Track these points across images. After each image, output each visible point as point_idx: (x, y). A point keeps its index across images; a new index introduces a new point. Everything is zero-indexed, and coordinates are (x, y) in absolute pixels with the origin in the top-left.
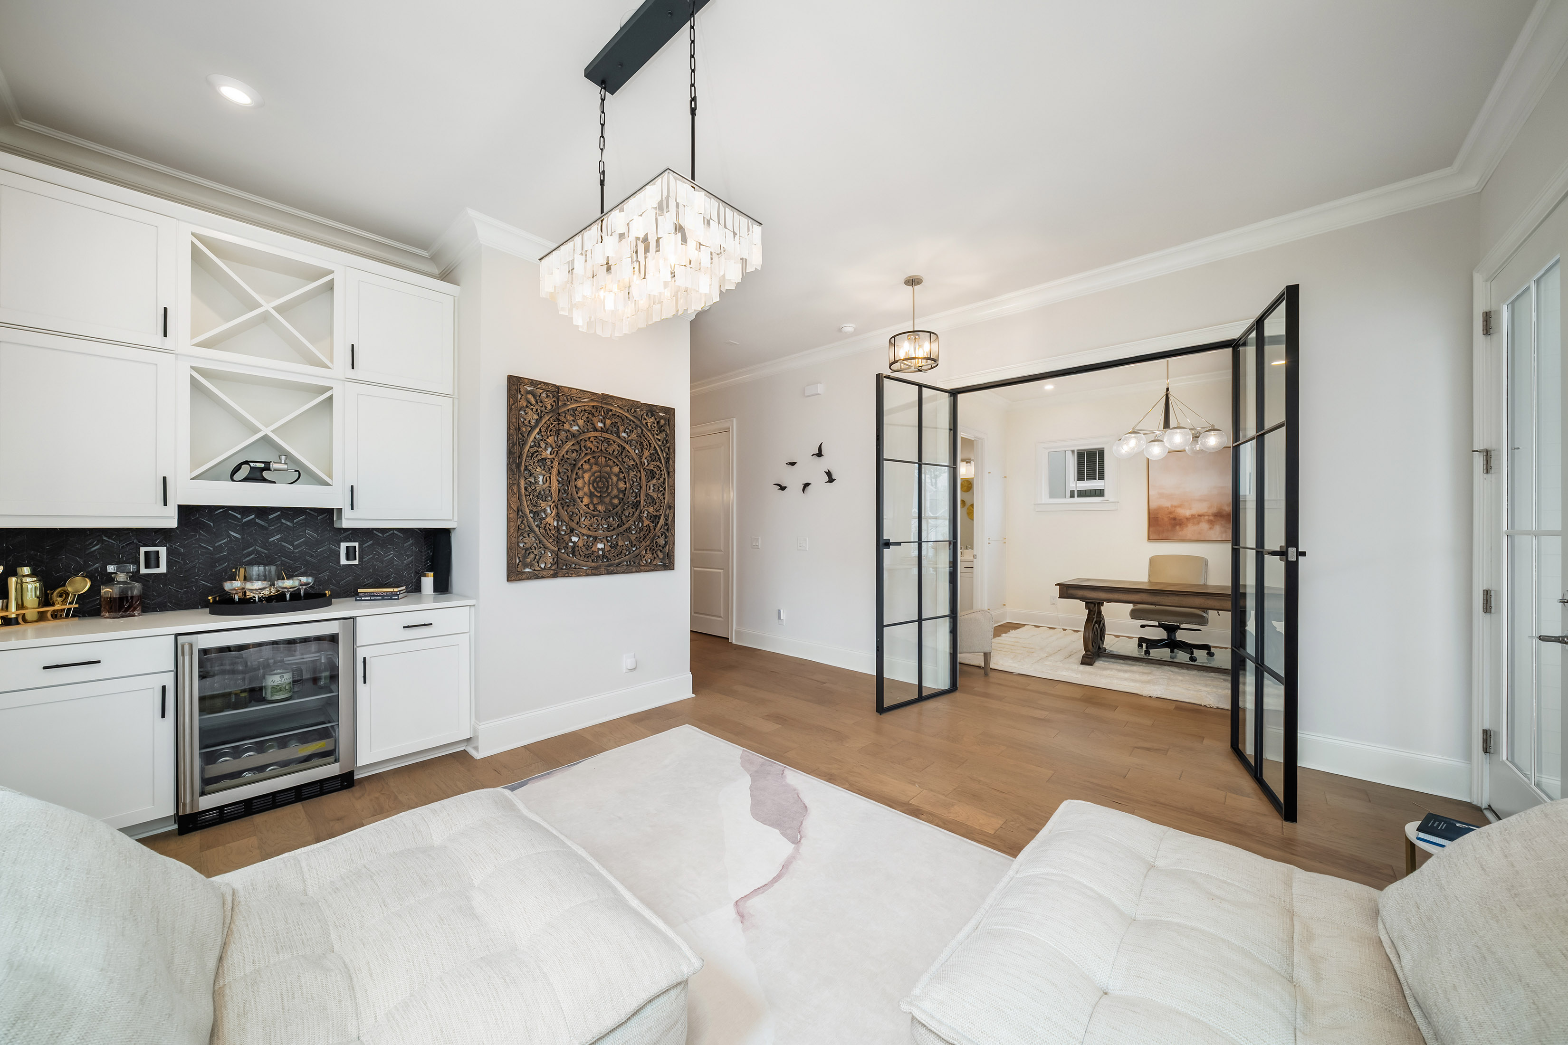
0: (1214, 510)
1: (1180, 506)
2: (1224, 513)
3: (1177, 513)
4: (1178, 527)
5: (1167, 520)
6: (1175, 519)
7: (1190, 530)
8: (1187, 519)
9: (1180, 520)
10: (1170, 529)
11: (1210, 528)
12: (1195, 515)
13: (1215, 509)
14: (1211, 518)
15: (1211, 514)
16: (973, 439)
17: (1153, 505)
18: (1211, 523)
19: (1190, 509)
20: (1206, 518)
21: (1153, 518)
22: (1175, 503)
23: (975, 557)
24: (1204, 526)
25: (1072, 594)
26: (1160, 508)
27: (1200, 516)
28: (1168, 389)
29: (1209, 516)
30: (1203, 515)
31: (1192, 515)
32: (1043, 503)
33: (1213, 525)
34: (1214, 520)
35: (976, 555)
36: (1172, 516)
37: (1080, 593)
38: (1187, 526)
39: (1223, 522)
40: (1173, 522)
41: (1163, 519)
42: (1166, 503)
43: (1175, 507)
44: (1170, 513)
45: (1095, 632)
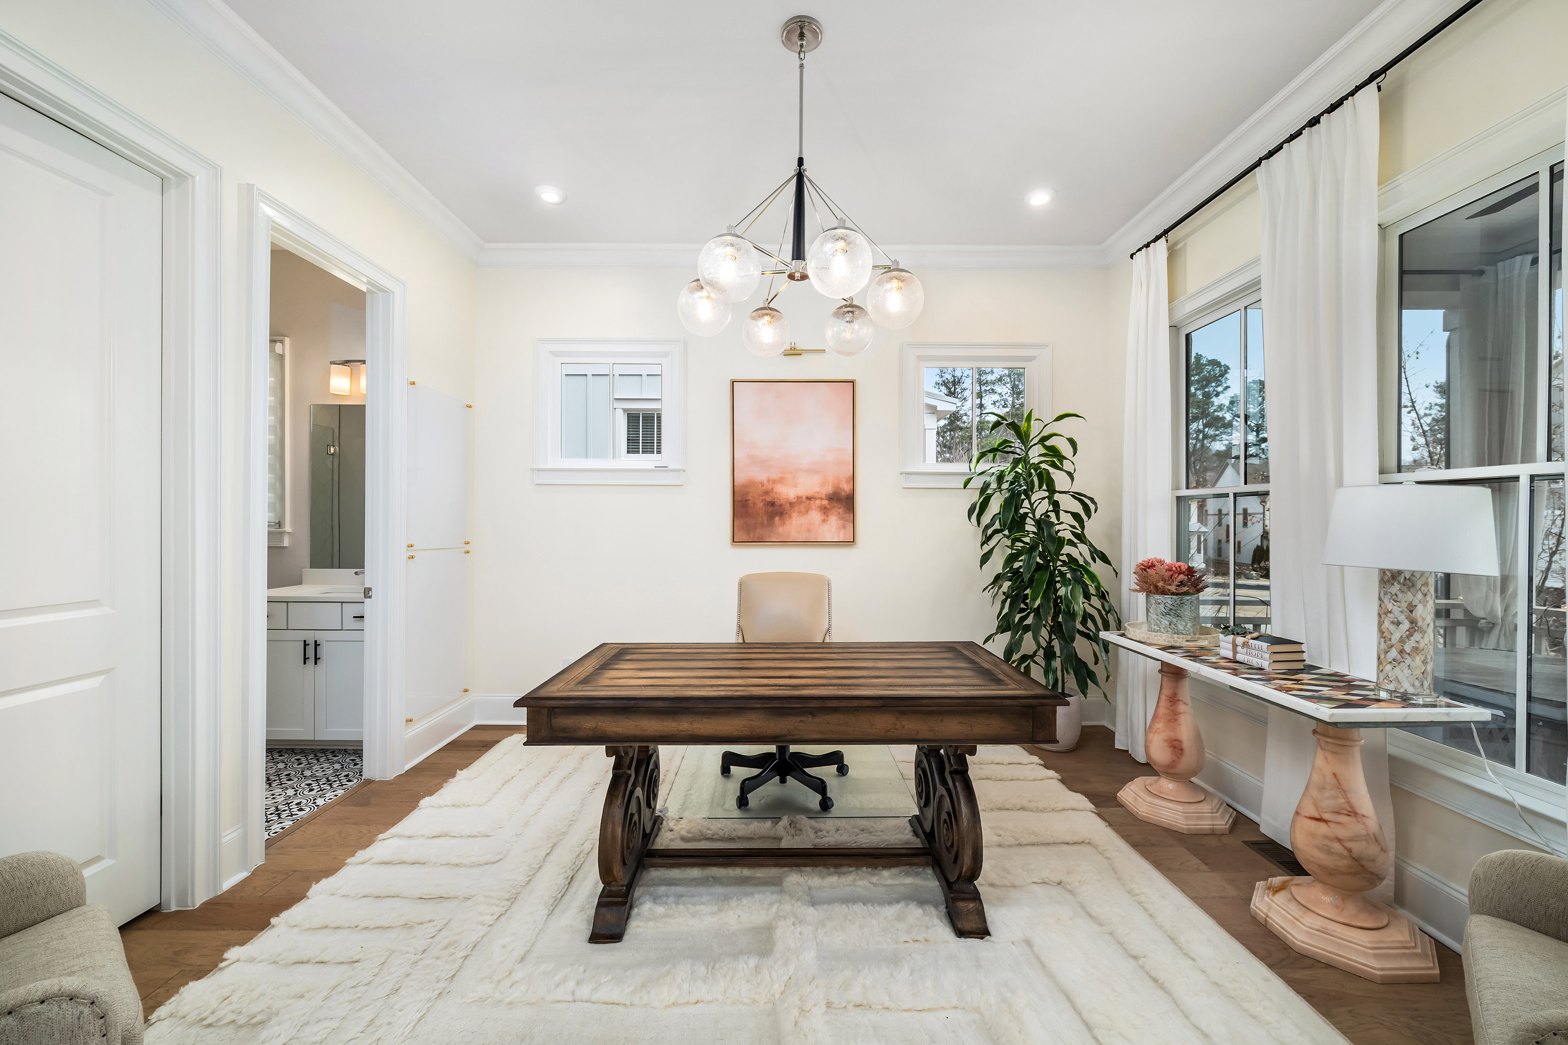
0: (829, 489)
1: (781, 480)
2: (843, 494)
3: (776, 493)
4: (777, 519)
5: (761, 505)
6: (772, 504)
7: (794, 525)
8: (791, 504)
9: (781, 505)
10: (765, 522)
11: (824, 521)
12: (802, 497)
13: (830, 487)
14: (825, 502)
15: (824, 497)
16: (364, 288)
17: (741, 478)
18: (825, 510)
19: (796, 486)
20: (818, 502)
21: (740, 501)
22: (773, 476)
23: (367, 593)
24: (815, 516)
25: (564, 730)
26: (750, 484)
27: (809, 499)
28: (801, 161)
29: (821, 499)
30: (813, 498)
31: (798, 498)
32: (549, 466)
33: (828, 516)
34: (828, 507)
35: (370, 589)
36: (768, 499)
37: (588, 723)
38: (790, 517)
39: (840, 511)
40: (770, 509)
41: (754, 503)
42: (760, 475)
43: (774, 482)
44: (766, 493)
45: (632, 815)
